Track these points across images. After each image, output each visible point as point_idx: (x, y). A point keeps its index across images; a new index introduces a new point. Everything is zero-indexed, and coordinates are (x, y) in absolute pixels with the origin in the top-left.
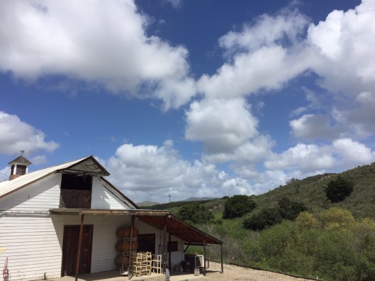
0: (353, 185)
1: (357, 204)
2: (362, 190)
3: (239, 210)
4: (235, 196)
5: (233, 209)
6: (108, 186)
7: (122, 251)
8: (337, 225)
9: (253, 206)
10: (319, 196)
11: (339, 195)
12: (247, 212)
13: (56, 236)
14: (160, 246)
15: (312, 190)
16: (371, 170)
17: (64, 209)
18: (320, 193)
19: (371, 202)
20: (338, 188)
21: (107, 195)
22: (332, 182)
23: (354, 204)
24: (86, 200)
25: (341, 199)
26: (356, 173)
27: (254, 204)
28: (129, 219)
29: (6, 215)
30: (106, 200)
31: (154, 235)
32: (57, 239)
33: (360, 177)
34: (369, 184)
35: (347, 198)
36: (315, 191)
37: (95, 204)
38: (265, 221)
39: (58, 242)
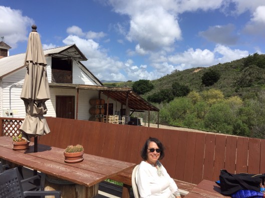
0: (220, 75)
1: (222, 87)
2: (224, 79)
3: (142, 90)
4: (140, 80)
5: (138, 89)
6: (83, 68)
7: (95, 114)
8: (215, 100)
9: (152, 87)
10: (197, 82)
11: (210, 81)
12: (147, 91)
13: (51, 103)
14: (116, 111)
15: (192, 78)
16: (231, 66)
17: (55, 84)
18: (197, 80)
19: (231, 86)
20: (210, 77)
21: (83, 75)
22: (207, 73)
23: (220, 87)
24: (69, 78)
25: (211, 84)
26: (221, 68)
27: (153, 86)
28: (97, 93)
29: (15, 86)
30: (82, 78)
31: (112, 104)
32: (52, 105)
33: (224, 70)
34: (229, 75)
35: (215, 84)
36: (194, 79)
37: (75, 81)
38: (162, 97)
39: (53, 107)
